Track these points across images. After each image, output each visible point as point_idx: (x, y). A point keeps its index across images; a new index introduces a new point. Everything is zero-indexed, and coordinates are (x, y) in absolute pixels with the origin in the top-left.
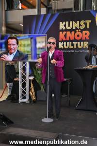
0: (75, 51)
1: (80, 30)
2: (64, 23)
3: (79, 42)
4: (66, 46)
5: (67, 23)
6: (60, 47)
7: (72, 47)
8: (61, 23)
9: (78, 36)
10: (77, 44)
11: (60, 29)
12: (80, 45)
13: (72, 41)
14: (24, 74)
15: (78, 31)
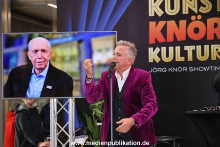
0: (192, 69)
1: (199, 17)
2: (160, 0)
3: (199, 48)
4: (167, 56)
6: (151, 60)
7: (182, 59)
8: (151, 0)
9: (196, 30)
10: (194, 52)
11: (151, 14)
12: (203, 54)
13: (182, 44)
14: (62, 129)
15: (197, 19)
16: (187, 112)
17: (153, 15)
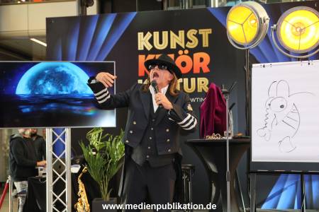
1: (186, 52)
2: (149, 35)
3: (186, 80)
5: (156, 34)
8: (140, 35)
9: (184, 64)
10: (182, 84)
11: (140, 48)
12: (190, 87)
14: (58, 158)
15: (184, 54)
16: (188, 140)
17: (143, 49)
